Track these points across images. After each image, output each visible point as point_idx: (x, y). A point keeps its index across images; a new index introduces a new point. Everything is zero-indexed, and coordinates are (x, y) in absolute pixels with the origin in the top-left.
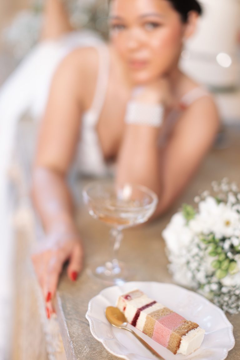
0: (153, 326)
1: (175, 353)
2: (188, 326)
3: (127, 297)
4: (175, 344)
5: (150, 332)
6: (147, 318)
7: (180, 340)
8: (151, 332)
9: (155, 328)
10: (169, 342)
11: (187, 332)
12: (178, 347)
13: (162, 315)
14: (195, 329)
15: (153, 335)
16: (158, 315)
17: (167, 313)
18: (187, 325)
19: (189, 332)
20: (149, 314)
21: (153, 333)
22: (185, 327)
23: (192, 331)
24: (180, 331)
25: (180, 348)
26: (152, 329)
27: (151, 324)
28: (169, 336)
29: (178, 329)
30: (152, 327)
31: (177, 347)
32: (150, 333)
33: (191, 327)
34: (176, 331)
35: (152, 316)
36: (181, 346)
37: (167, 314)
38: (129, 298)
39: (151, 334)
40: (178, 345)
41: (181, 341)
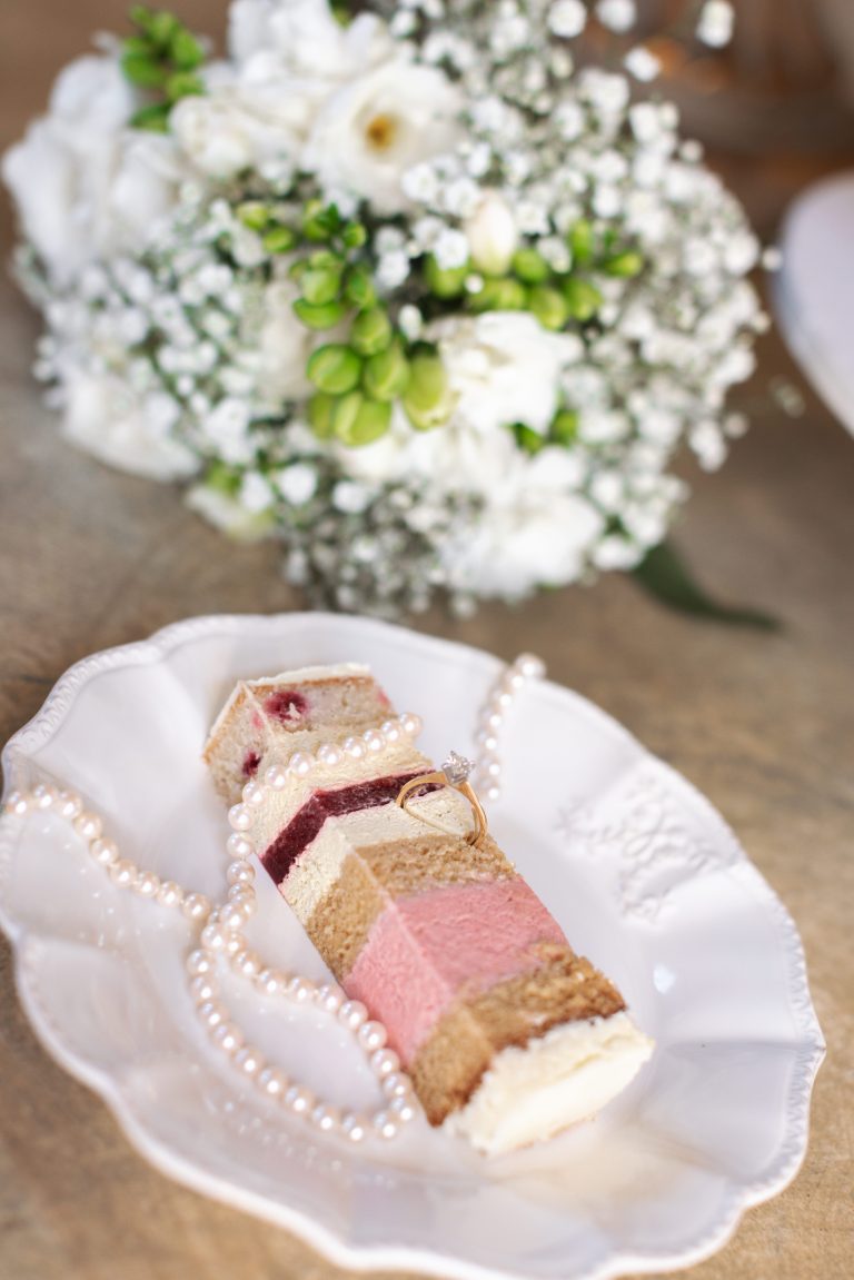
0: (363, 921)
1: (436, 1120)
2: (562, 991)
3: (285, 703)
4: (453, 1075)
5: (342, 950)
6: (349, 867)
7: (485, 1067)
8: (348, 948)
9: (372, 937)
10: (424, 1048)
11: (546, 1028)
12: (464, 1096)
13: (437, 876)
14: (599, 1021)
15: (355, 968)
16: (417, 872)
17: (472, 874)
18: (560, 983)
19: (554, 1036)
20: (365, 852)
21: (352, 960)
22: (546, 992)
23: (576, 1030)
24: (502, 1013)
25: (469, 1109)
26: (358, 934)
27: (359, 907)
28: (434, 1016)
29: (498, 998)
30: (360, 928)
31: (457, 1093)
32: (342, 956)
33: (579, 1002)
34: (482, 1006)
35: (376, 870)
36: (481, 1098)
37: (469, 880)
38: (292, 710)
39: (345, 961)
40: (462, 1086)
41: (488, 1078)
